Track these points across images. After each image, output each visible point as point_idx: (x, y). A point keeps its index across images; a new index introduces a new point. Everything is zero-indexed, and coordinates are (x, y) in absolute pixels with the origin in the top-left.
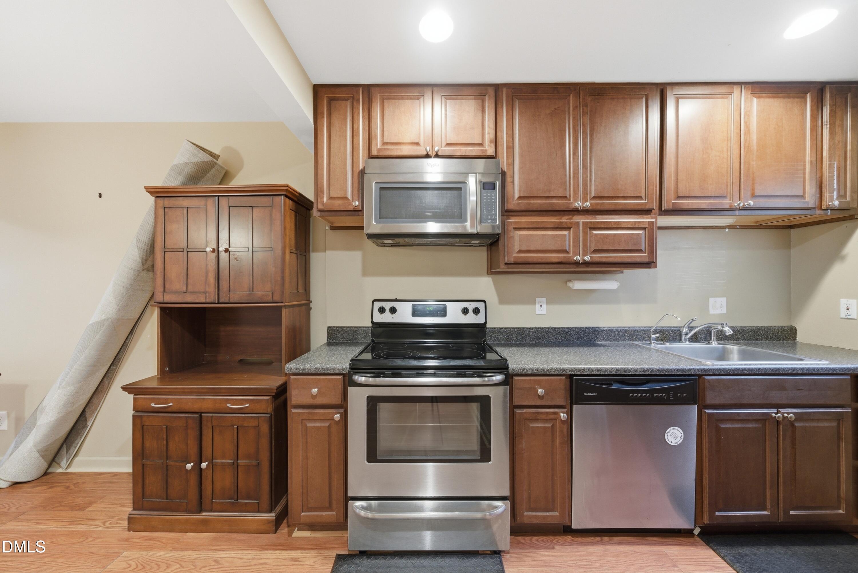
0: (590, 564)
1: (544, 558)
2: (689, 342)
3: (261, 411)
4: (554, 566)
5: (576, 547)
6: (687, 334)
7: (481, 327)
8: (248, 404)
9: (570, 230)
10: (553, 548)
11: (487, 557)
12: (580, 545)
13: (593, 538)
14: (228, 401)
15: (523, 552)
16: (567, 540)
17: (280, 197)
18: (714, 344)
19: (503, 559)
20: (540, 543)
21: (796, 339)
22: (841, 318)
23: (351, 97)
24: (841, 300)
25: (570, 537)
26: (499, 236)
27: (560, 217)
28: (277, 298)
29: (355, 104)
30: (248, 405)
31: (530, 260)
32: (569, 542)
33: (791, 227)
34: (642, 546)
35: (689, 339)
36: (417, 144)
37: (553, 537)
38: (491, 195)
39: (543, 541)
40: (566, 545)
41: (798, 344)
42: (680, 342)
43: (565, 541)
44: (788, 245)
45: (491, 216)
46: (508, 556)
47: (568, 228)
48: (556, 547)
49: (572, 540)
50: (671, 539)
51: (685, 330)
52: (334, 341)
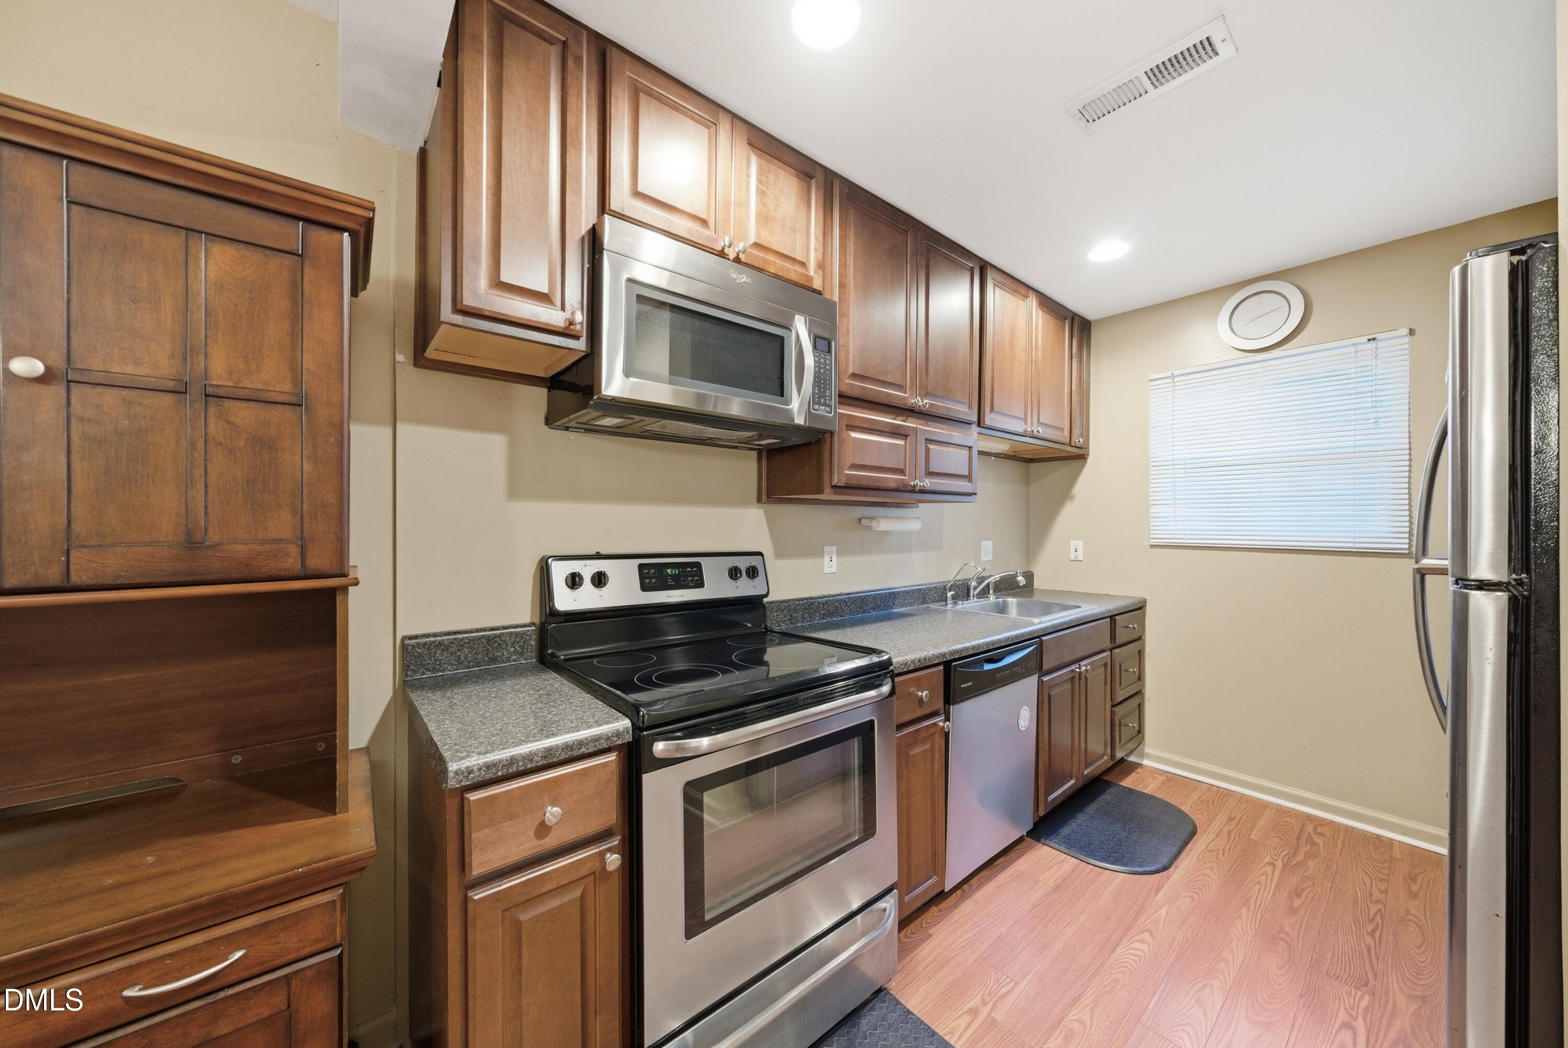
0: (977, 929)
1: (933, 956)
2: (978, 598)
3: (306, 951)
4: (949, 960)
5: (948, 917)
6: (975, 588)
7: (753, 604)
8: (239, 949)
9: (906, 440)
10: (931, 935)
11: (875, 1004)
12: (951, 912)
13: (955, 894)
14: (129, 976)
15: (905, 964)
16: (935, 914)
17: (335, 235)
18: (992, 598)
19: (892, 992)
20: (912, 938)
21: (1033, 586)
22: (1071, 560)
23: (558, 39)
24: (1071, 541)
25: (934, 908)
26: (823, 436)
27: (905, 418)
28: (316, 562)
29: (570, 63)
30: (238, 954)
31: (865, 483)
32: (937, 916)
33: (1032, 461)
34: (1000, 875)
35: (977, 595)
36: (704, 222)
37: (919, 920)
38: (825, 361)
39: (913, 933)
40: (939, 922)
41: (1035, 590)
42: (968, 600)
43: (933, 916)
44: (1027, 481)
45: (825, 400)
46: (893, 984)
47: (905, 437)
48: (931, 931)
49: (939, 911)
50: (1012, 853)
51: (974, 584)
52: (429, 674)
